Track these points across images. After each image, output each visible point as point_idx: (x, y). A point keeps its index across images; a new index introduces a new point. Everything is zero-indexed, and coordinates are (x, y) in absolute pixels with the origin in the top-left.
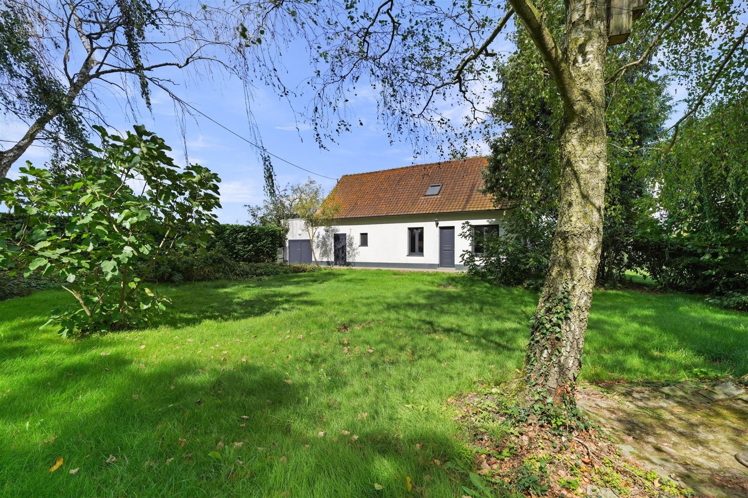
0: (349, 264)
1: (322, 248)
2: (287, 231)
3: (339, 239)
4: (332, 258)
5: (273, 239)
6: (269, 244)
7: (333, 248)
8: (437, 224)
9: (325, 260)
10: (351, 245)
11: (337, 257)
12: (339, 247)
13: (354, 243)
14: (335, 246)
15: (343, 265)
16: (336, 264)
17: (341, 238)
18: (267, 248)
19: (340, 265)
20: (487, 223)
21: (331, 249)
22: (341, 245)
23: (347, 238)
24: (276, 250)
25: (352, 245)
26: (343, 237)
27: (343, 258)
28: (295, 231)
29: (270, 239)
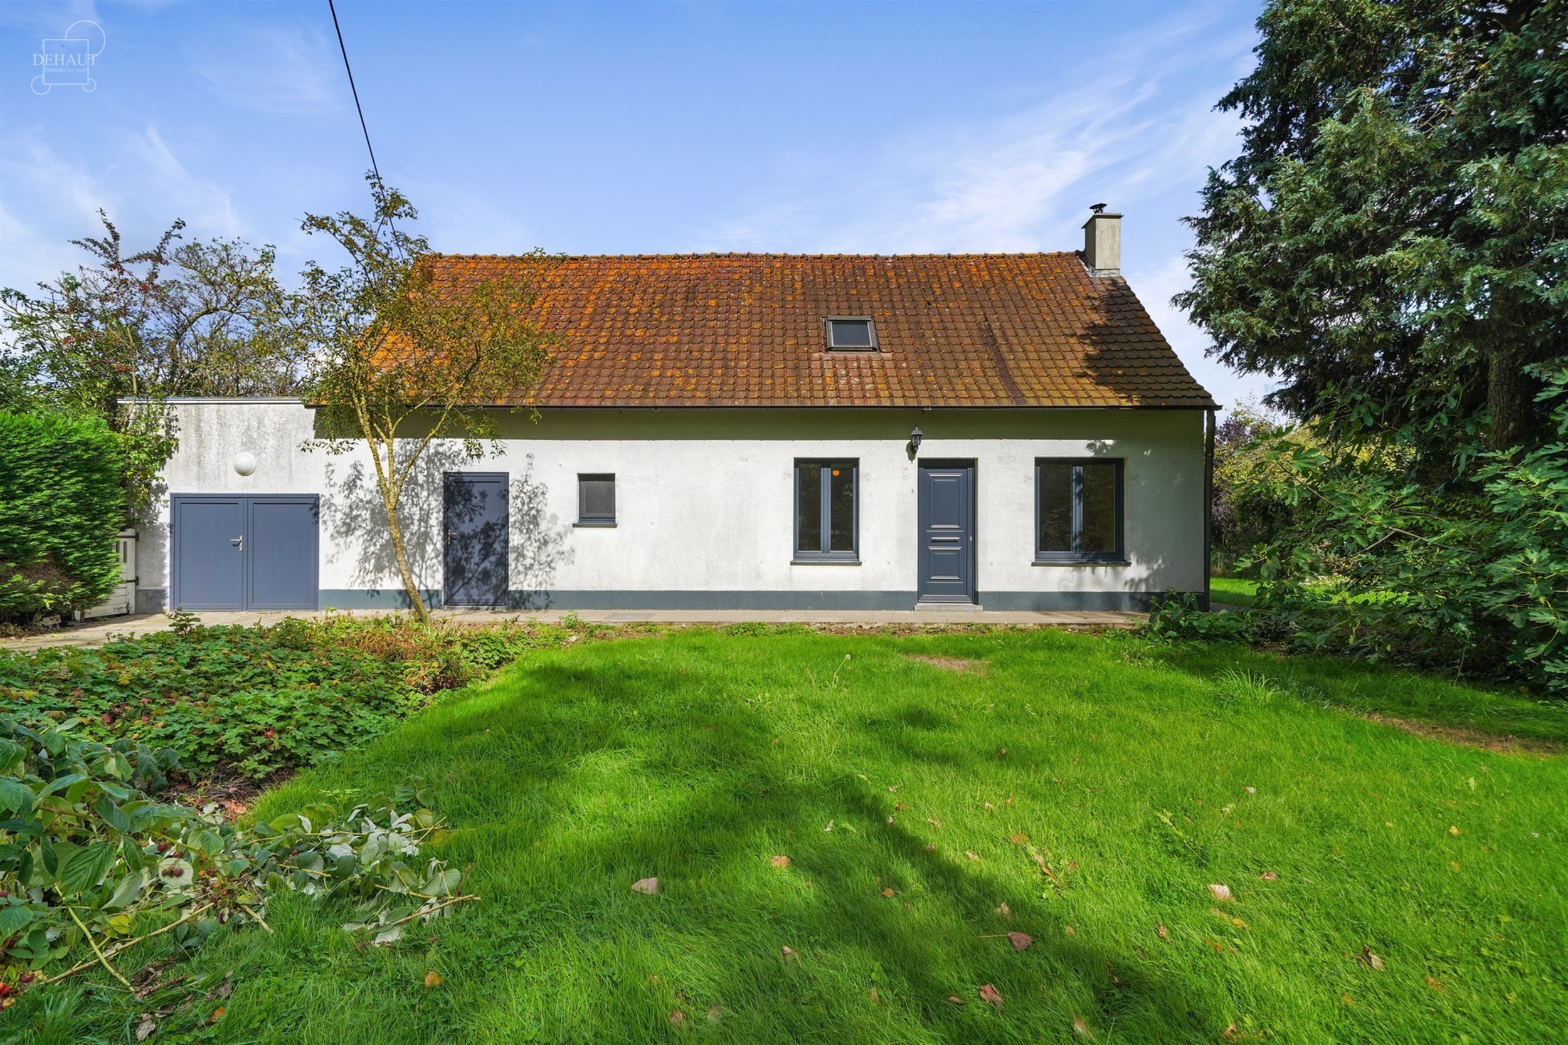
0: (521, 601)
1: (372, 534)
2: (163, 451)
3: (468, 496)
4: (433, 578)
5: (90, 484)
6: (65, 511)
7: (436, 533)
8: (912, 450)
9: (391, 583)
10: (532, 520)
11: (455, 572)
12: (467, 528)
13: (548, 511)
14: (446, 526)
15: (494, 605)
16: (450, 602)
17: (476, 490)
18: (55, 530)
19: (475, 605)
20: (1089, 454)
21: (425, 537)
22: (479, 523)
23: (513, 491)
24: (101, 543)
25: (535, 520)
26: (492, 490)
27: (486, 575)
28: (211, 456)
29: (74, 485)
